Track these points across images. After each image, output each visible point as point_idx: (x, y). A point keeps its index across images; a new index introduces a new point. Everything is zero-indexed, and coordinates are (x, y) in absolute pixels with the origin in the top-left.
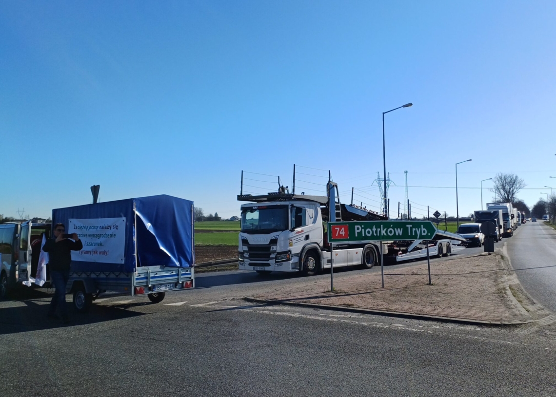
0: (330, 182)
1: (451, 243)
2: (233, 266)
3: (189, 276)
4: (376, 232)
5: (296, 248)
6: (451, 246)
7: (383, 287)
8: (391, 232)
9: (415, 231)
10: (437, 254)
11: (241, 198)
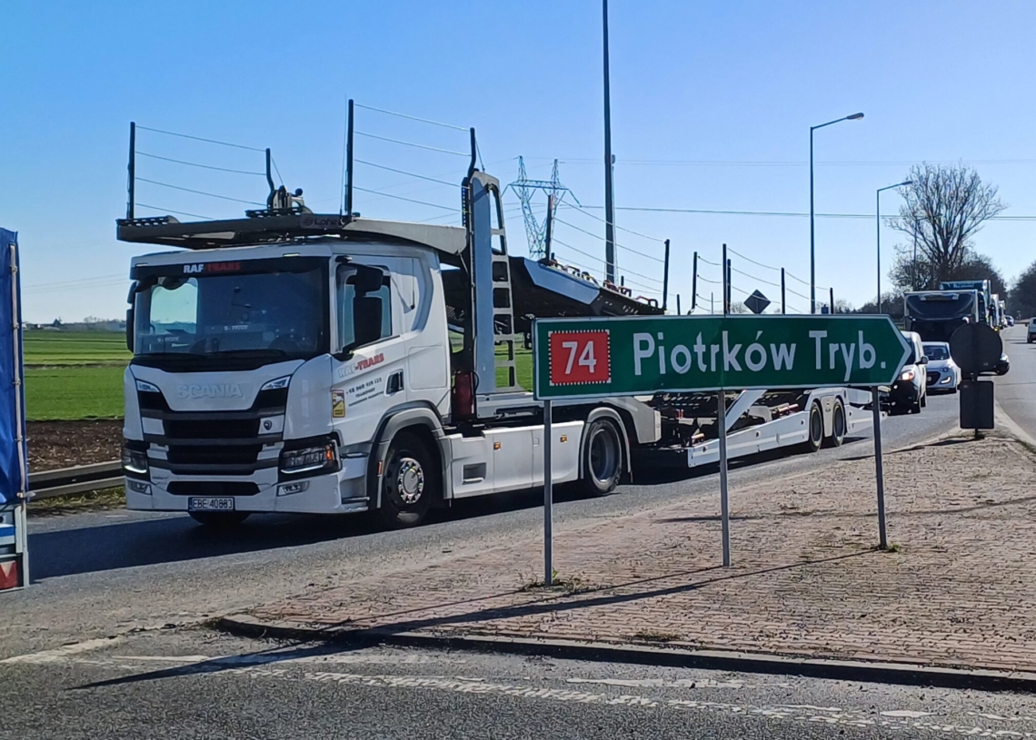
0: (475, 175)
1: (846, 401)
2: (78, 495)
3: (9, 540)
4: (707, 356)
5: (357, 426)
6: (848, 409)
7: (726, 563)
8: (756, 357)
9: (839, 354)
10: (806, 439)
11: (131, 230)
